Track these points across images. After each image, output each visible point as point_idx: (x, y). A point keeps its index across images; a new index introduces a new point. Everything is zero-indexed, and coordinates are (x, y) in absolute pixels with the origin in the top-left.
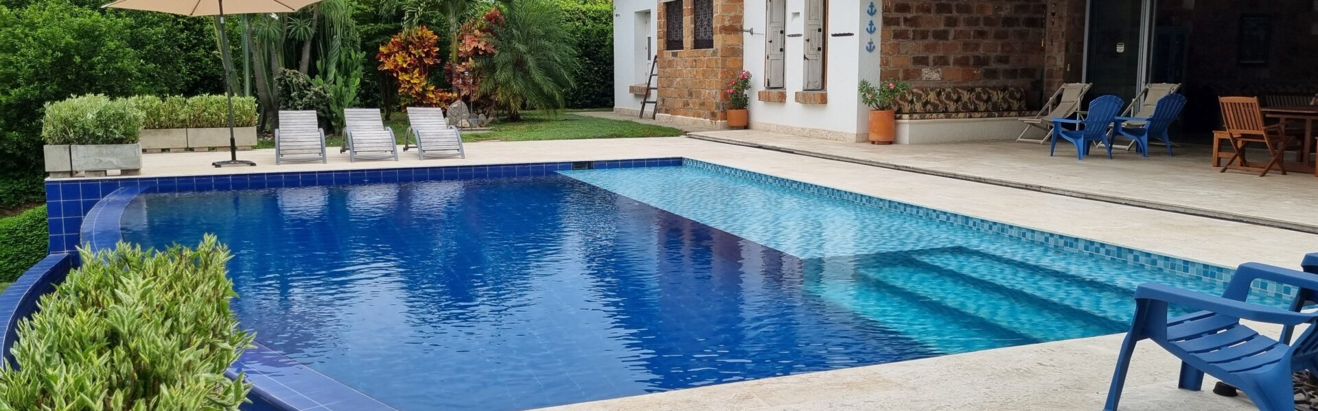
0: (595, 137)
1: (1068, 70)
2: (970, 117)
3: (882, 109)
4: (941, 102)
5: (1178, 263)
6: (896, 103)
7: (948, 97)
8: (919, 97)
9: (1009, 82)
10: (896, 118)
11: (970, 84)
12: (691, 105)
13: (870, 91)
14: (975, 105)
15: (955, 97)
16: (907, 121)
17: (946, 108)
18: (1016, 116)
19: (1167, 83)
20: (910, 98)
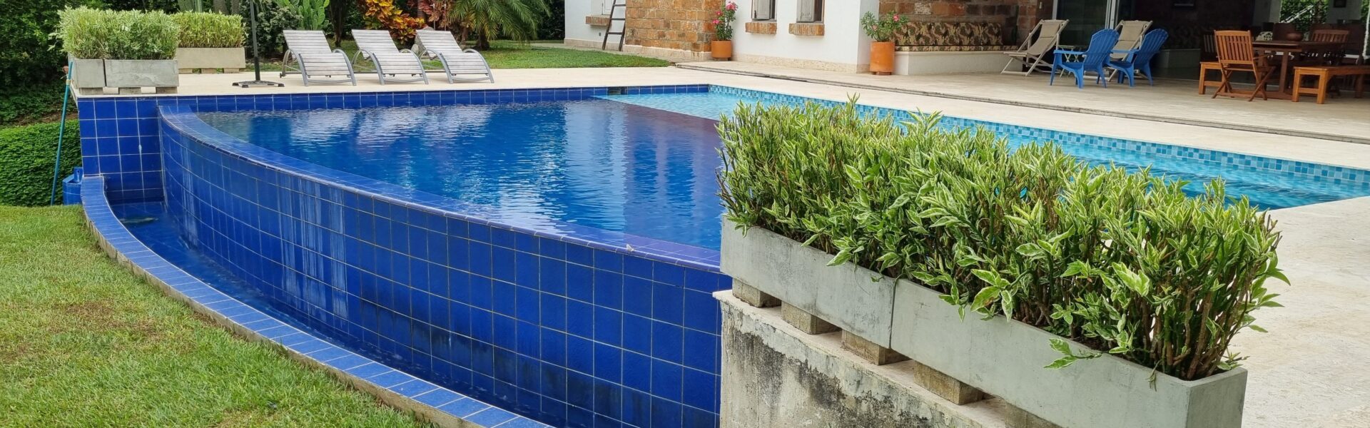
0: (585, 66)
1: (1040, 7)
2: (961, 50)
3: (884, 40)
4: (931, 35)
5: (1271, 162)
6: (893, 35)
7: (938, 31)
8: (913, 30)
9: (989, 18)
10: (896, 50)
11: (955, 19)
12: (668, 37)
13: (872, 23)
14: (960, 38)
15: (943, 31)
16: (908, 53)
17: (936, 42)
18: (998, 50)
19: (1139, 20)
20: (905, 31)
